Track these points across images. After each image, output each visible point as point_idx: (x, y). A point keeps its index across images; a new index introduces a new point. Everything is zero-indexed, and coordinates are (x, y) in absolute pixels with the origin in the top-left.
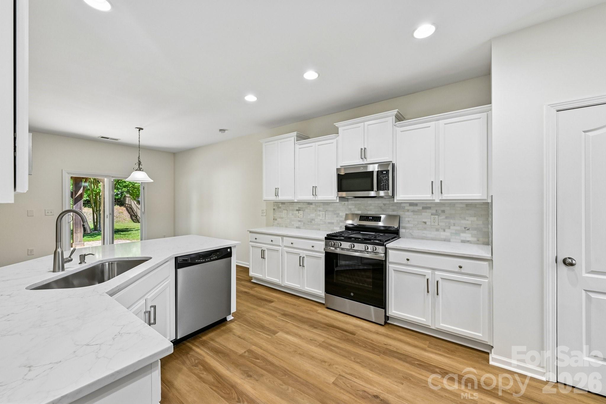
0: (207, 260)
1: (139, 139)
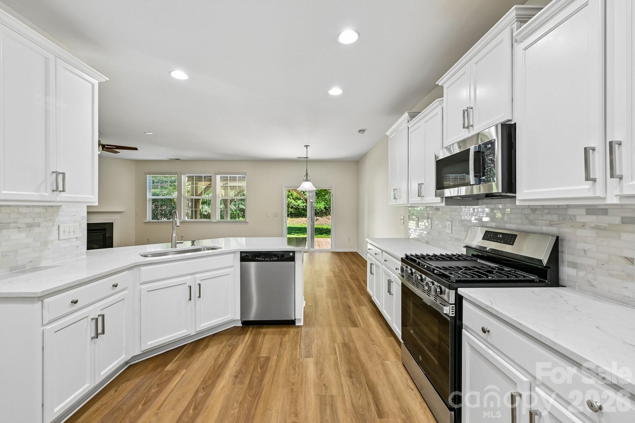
0: (266, 259)
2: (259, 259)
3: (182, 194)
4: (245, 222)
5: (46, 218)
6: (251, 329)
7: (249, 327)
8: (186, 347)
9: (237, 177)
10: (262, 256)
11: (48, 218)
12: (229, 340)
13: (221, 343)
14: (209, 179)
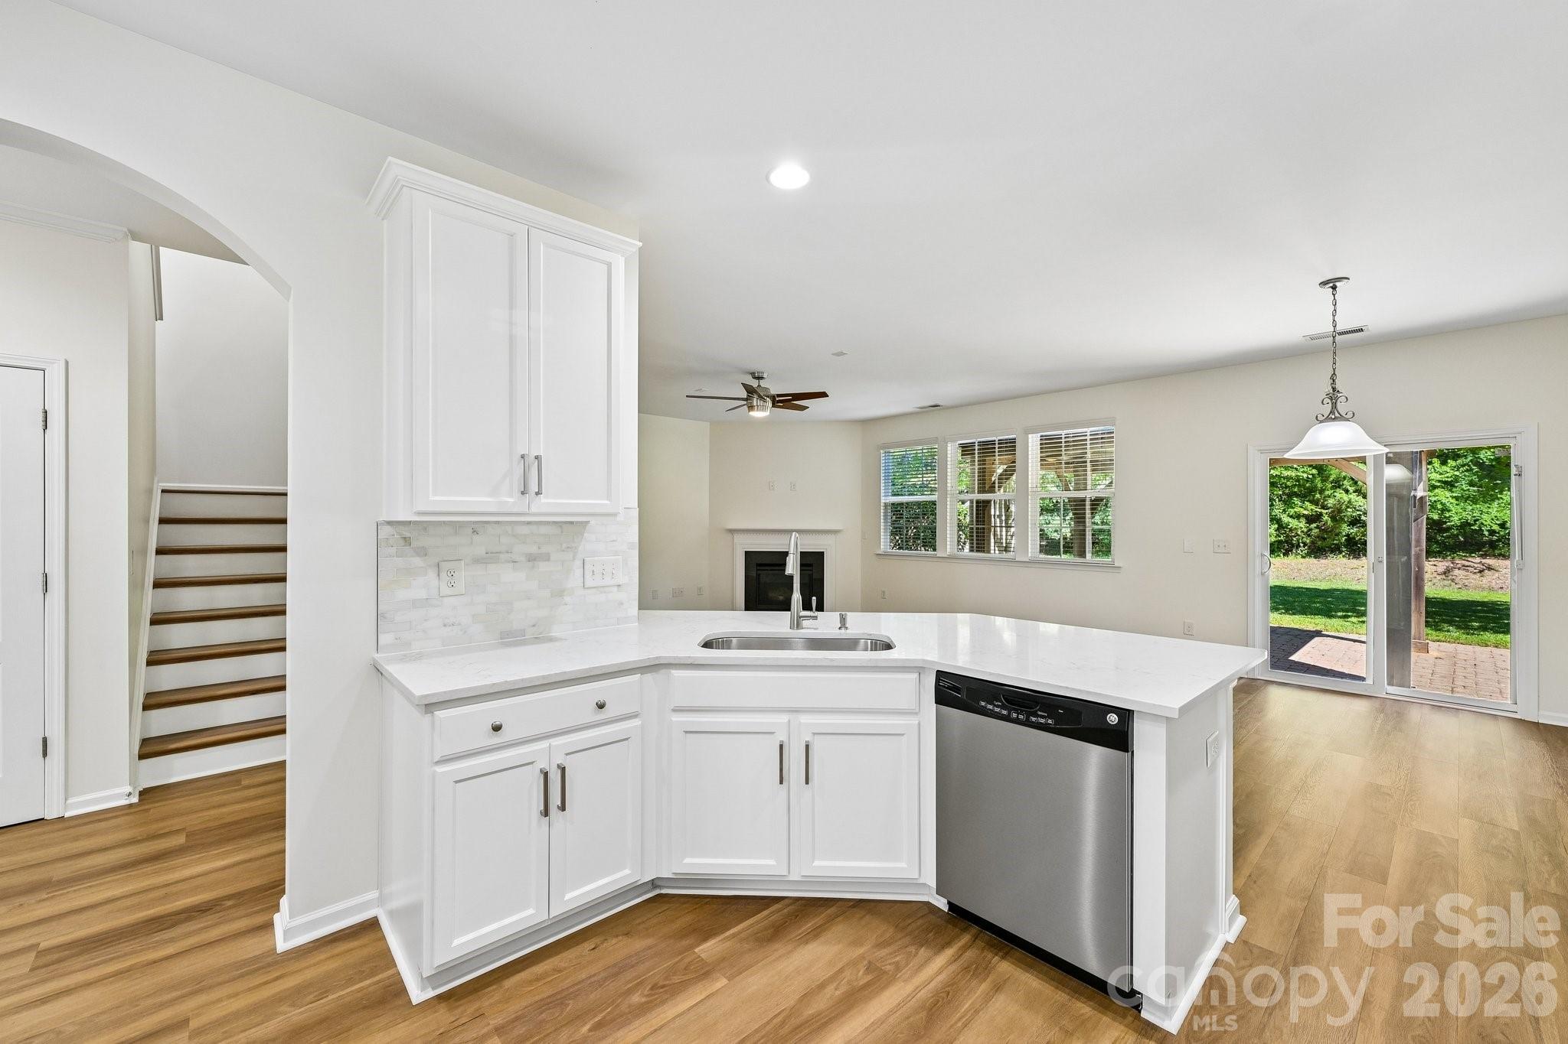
0: (1015, 716)
1: (1334, 316)
2: (990, 707)
3: (949, 489)
4: (1112, 567)
5: (561, 544)
6: (966, 938)
7: (965, 930)
8: (777, 906)
9: (1088, 434)
10: (1001, 702)
11: (564, 545)
12: (880, 945)
13: (857, 943)
14: (1010, 446)
